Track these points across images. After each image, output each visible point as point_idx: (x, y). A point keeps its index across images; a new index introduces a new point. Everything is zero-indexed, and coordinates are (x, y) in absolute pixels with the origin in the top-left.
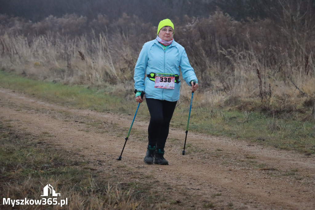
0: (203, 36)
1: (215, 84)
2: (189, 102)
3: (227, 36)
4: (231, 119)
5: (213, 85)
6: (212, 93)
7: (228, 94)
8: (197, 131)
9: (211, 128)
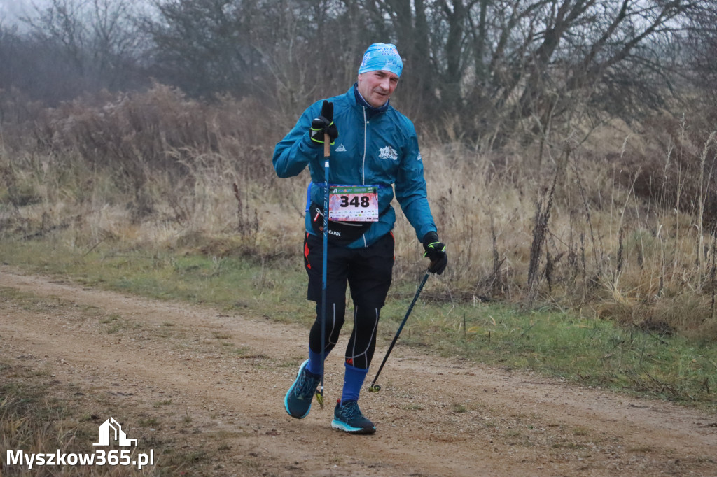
0: (137, 125)
1: (161, 209)
2: (114, 240)
3: (179, 127)
4: (189, 270)
5: (158, 212)
6: (156, 225)
7: (184, 227)
8: (129, 291)
9: (155, 286)
